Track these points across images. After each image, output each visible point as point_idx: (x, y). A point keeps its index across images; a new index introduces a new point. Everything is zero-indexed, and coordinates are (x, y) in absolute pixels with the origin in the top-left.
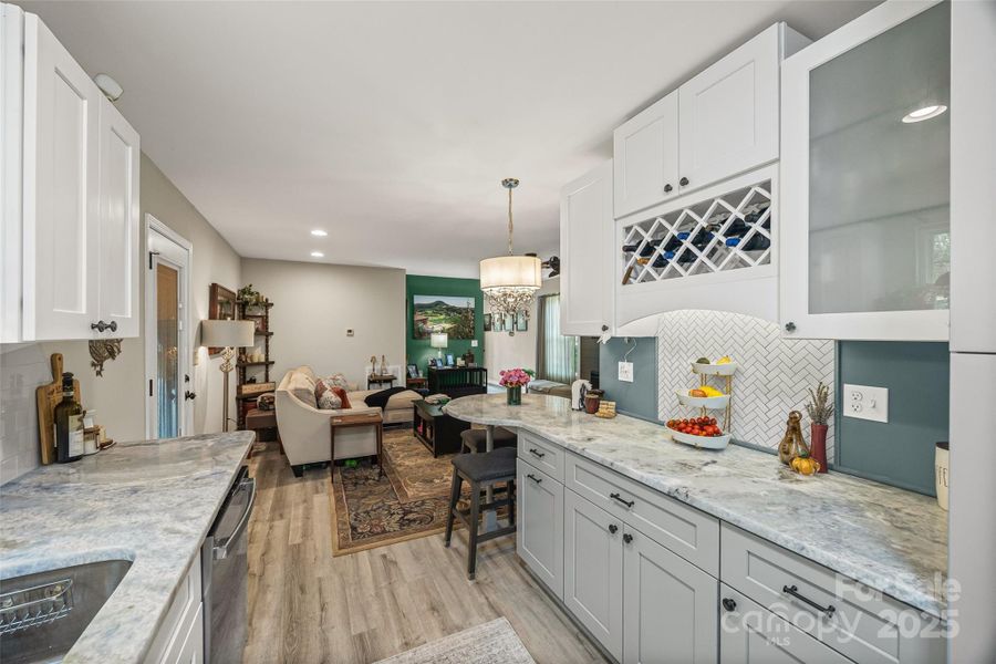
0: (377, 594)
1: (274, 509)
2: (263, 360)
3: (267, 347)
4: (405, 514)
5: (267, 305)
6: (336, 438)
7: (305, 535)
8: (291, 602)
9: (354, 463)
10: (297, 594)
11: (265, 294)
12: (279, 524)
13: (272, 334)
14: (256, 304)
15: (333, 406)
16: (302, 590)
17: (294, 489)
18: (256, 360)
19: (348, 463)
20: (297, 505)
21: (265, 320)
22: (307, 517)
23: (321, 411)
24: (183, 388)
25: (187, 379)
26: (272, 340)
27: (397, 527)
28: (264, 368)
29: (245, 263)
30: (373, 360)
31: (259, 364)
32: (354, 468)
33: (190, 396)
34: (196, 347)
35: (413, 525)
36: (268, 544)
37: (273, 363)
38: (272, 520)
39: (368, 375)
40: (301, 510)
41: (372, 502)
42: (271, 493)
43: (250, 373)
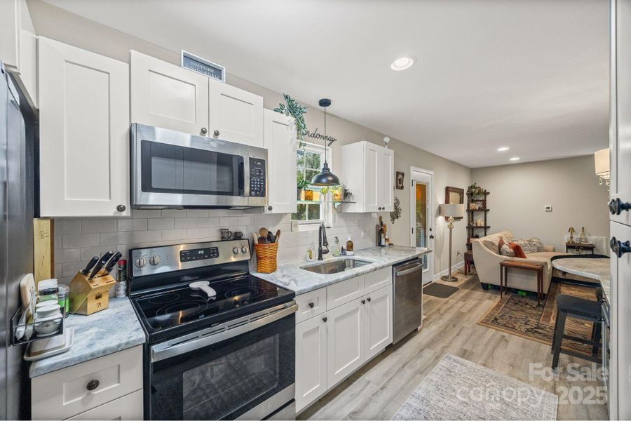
0: (485, 345)
1: (462, 297)
2: (483, 225)
3: (485, 218)
4: (536, 328)
5: (486, 194)
6: (508, 274)
7: (470, 311)
8: (447, 327)
9: (524, 294)
10: (451, 326)
11: (484, 187)
12: (461, 303)
13: (489, 210)
14: (478, 194)
15: (508, 254)
16: (454, 326)
17: (479, 294)
18: (479, 225)
19: (520, 293)
20: (475, 300)
21: (484, 202)
22: (476, 306)
23: (501, 256)
24: (429, 233)
25: (431, 230)
26: (489, 214)
27: (523, 330)
28: (483, 229)
29: (473, 171)
30: (572, 230)
31: (481, 227)
32: (523, 297)
33: (432, 237)
34: (437, 216)
35: (536, 334)
36: (451, 307)
37: (489, 227)
38: (459, 300)
39: (566, 241)
40: (474, 302)
41: (519, 314)
42: (467, 291)
43: (476, 232)
